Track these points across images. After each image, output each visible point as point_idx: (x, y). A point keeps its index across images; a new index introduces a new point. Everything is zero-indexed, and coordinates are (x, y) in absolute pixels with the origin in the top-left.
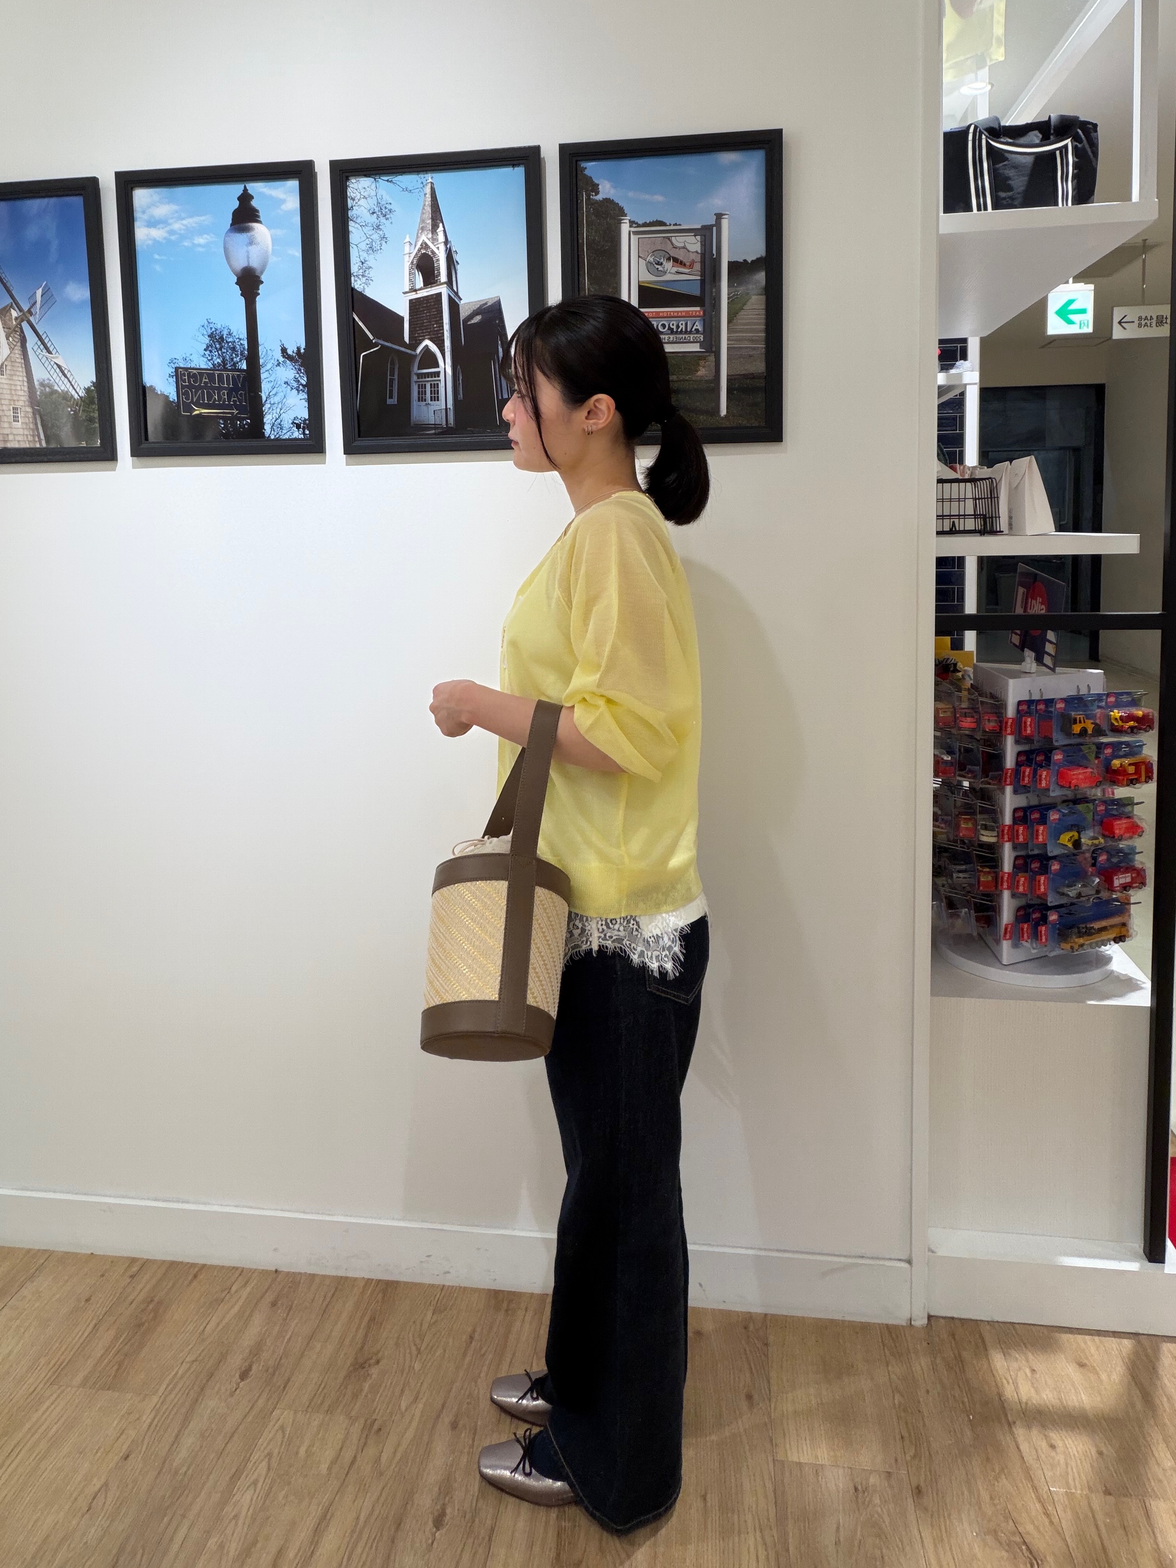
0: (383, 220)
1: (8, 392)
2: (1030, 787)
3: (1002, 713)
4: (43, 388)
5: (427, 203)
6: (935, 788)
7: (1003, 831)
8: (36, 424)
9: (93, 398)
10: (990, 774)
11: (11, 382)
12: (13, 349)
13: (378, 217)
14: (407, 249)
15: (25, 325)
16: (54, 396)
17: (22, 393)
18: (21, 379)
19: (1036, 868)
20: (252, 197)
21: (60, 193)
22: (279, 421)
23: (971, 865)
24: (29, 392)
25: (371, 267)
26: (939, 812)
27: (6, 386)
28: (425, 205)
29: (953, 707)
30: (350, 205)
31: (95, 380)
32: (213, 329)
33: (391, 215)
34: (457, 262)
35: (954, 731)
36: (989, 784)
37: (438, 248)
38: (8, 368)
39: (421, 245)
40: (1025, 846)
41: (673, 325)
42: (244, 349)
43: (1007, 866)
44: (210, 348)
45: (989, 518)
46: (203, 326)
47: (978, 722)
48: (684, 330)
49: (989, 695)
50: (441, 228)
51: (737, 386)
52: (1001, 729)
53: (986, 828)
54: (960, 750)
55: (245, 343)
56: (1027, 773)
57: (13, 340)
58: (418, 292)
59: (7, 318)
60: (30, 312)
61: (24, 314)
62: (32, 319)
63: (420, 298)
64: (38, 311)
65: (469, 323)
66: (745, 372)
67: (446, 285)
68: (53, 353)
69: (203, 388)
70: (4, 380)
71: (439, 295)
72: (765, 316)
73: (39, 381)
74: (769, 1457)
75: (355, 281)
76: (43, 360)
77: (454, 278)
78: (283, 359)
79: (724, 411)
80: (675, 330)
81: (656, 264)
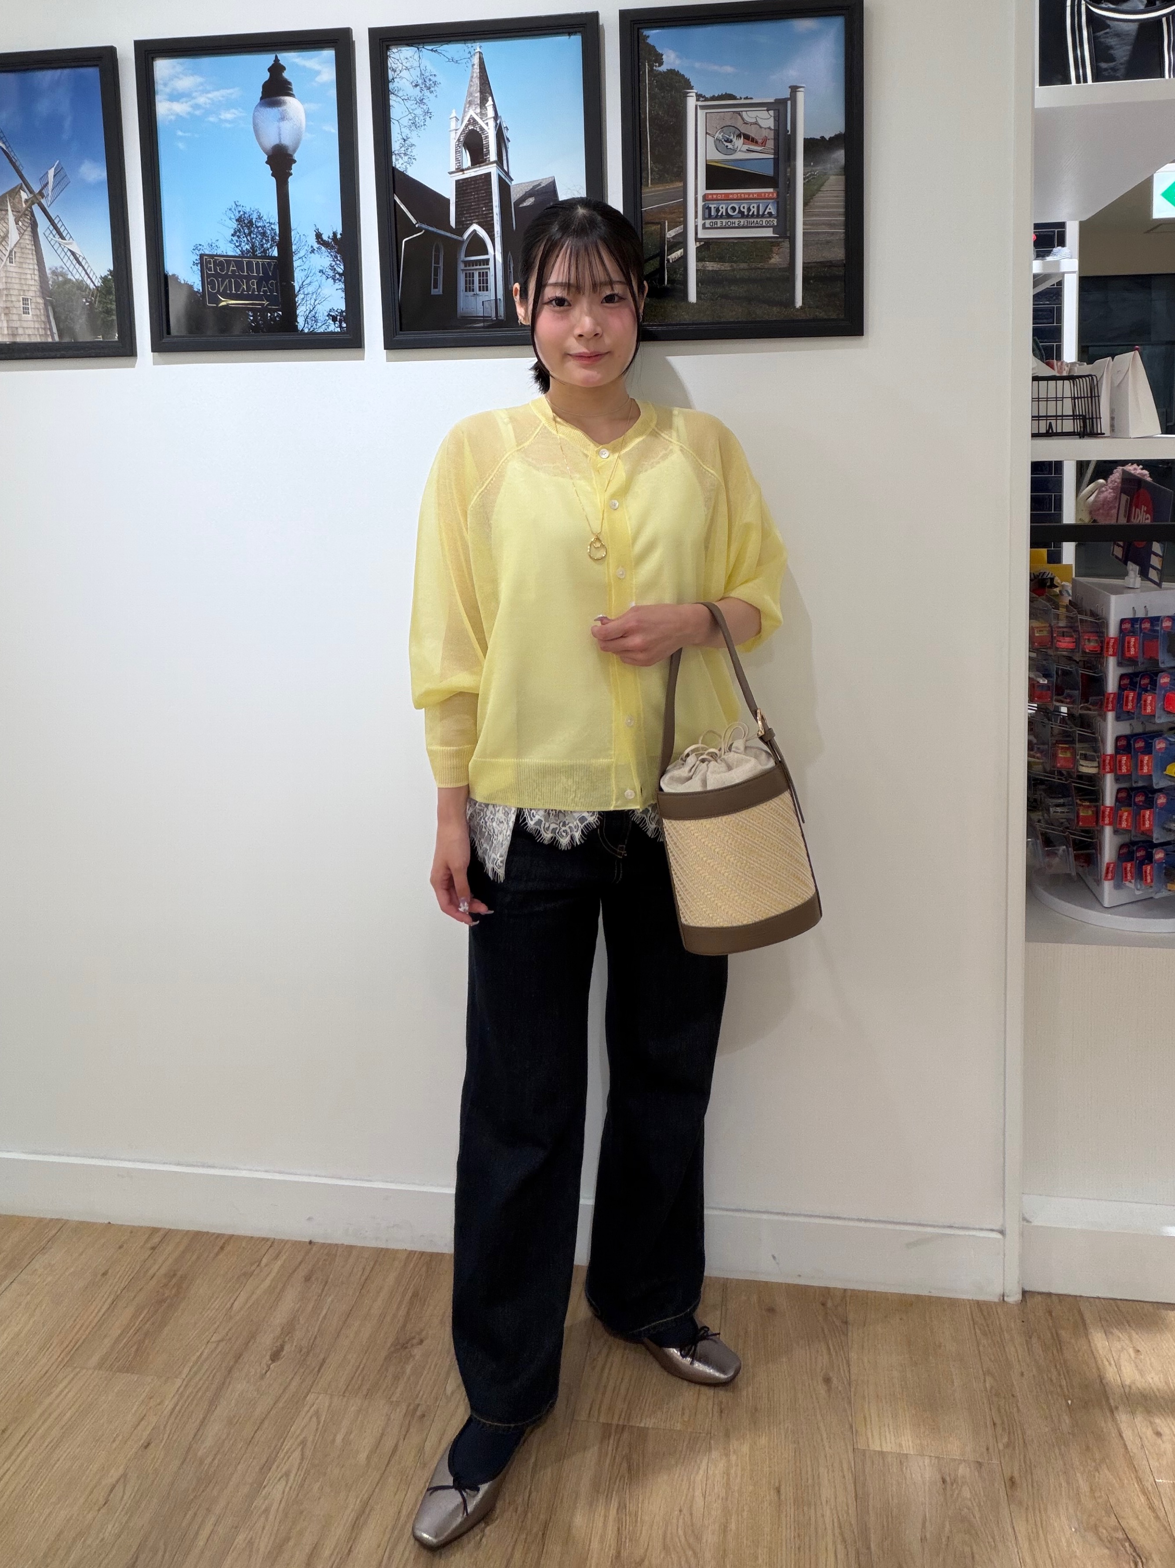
0: (426, 93)
1: (18, 281)
2: (1133, 713)
3: (1103, 633)
4: (55, 277)
5: (475, 75)
6: (1030, 714)
7: (1104, 761)
8: (48, 316)
9: (111, 287)
10: (1090, 698)
11: (21, 270)
12: (23, 234)
13: (421, 90)
14: (453, 125)
15: (36, 209)
16: (68, 286)
17: (33, 282)
18: (31, 267)
19: (1140, 801)
20: (283, 68)
21: (73, 64)
22: (313, 313)
23: (1070, 798)
24: (41, 281)
25: (412, 145)
26: (1035, 741)
27: (15, 275)
28: (472, 77)
29: (1050, 626)
30: (390, 77)
31: (112, 268)
32: (242, 213)
33: (436, 88)
34: (508, 139)
35: (1050, 652)
36: (1090, 710)
37: (487, 124)
38: (18, 255)
39: (469, 121)
40: (1128, 777)
41: (744, 208)
42: (275, 234)
43: (1109, 800)
44: (238, 234)
45: (1089, 419)
46: (230, 209)
47: (1077, 642)
48: (755, 213)
49: (1089, 613)
50: (490, 102)
51: (813, 275)
52: (1102, 650)
53: (1085, 757)
54: (1057, 673)
55: (276, 227)
56: (1130, 698)
57: (23, 225)
58: (465, 172)
59: (17, 200)
60: (41, 193)
61: (35, 196)
62: (43, 201)
63: (467, 179)
64: (50, 193)
65: (521, 206)
66: (822, 260)
67: (495, 164)
68: (67, 239)
69: (230, 277)
70: (13, 267)
71: (489, 175)
72: (844, 198)
73: (51, 269)
74: (849, 1446)
75: (397, 159)
76: (56, 248)
77: (505, 157)
78: (318, 246)
79: (799, 302)
80: (746, 213)
81: (725, 141)
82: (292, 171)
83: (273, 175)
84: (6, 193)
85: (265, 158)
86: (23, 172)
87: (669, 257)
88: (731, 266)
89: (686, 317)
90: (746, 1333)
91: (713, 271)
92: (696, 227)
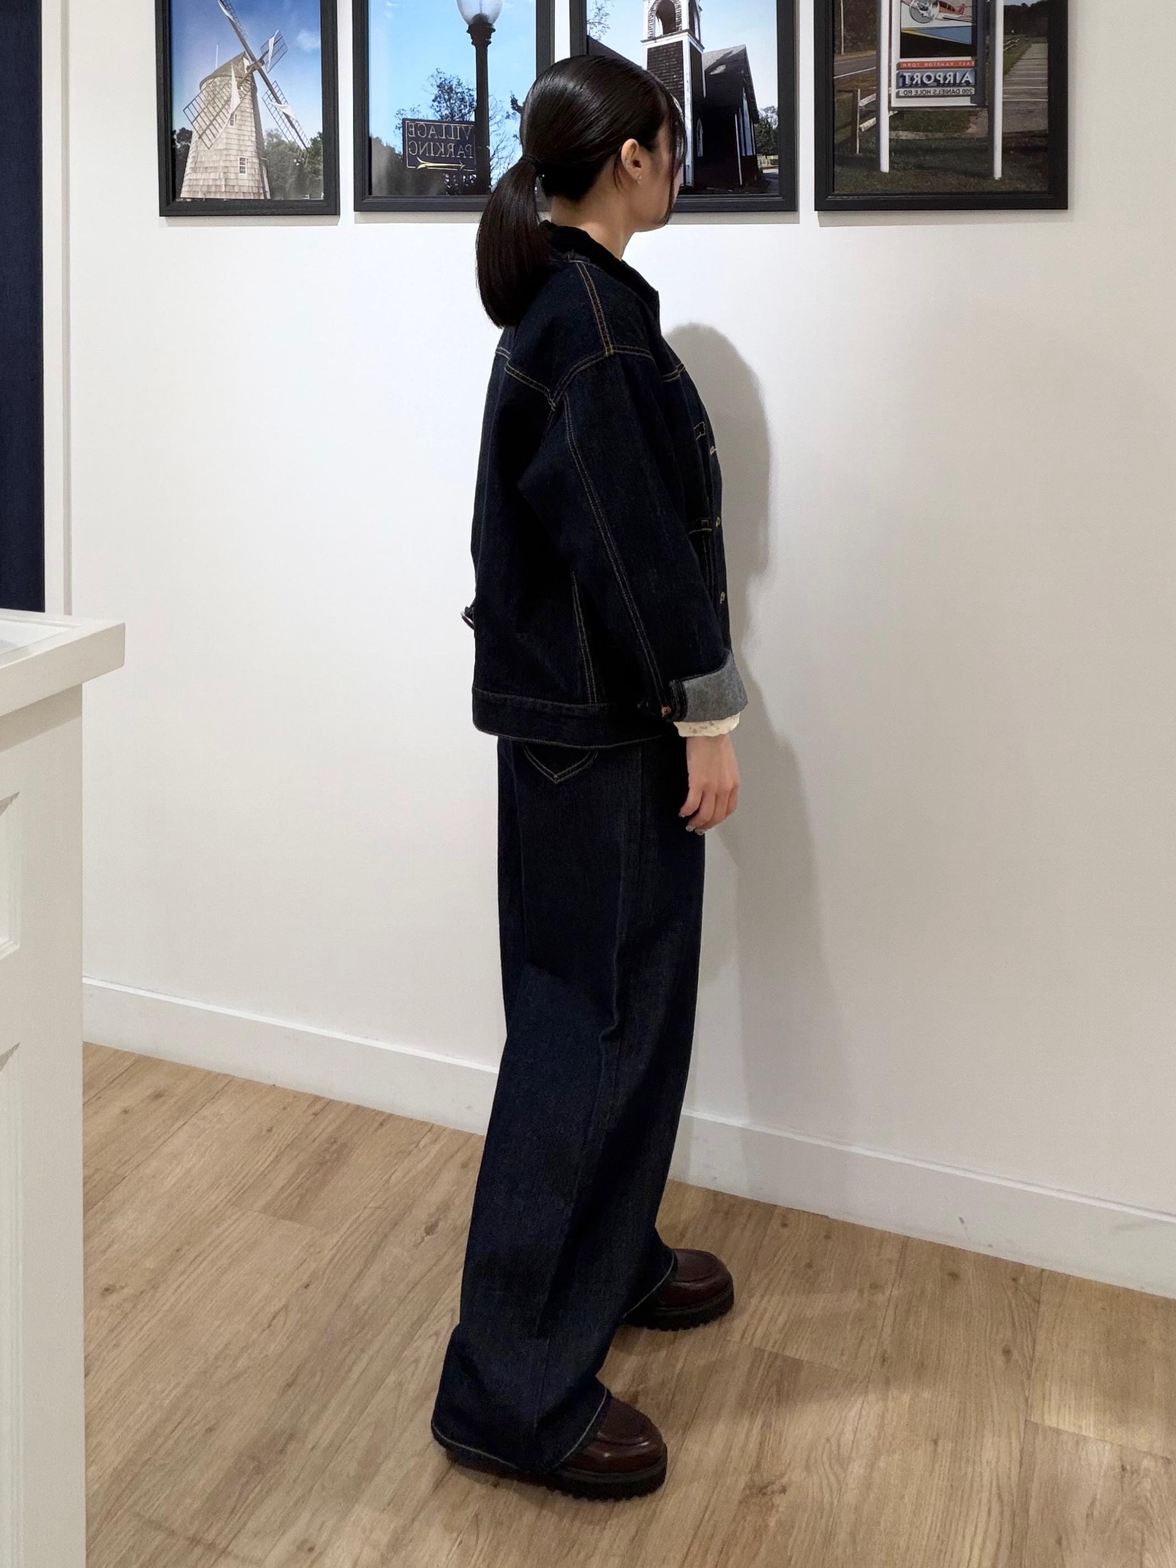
1: (236, 142)
4: (271, 139)
8: (262, 176)
9: (319, 149)
11: (240, 132)
12: (244, 98)
15: (256, 74)
16: (281, 147)
17: (250, 143)
18: (249, 129)
24: (257, 142)
25: (607, 15)
27: (235, 136)
31: (321, 131)
32: (443, 79)
34: (699, 10)
38: (238, 118)
41: (940, 76)
42: (473, 99)
44: (439, 99)
46: (432, 76)
48: (951, 82)
51: (1013, 146)
55: (474, 93)
57: (244, 89)
58: (657, 40)
59: (240, 67)
60: (261, 61)
61: (256, 63)
62: (263, 68)
63: (659, 47)
64: (270, 59)
66: (1021, 130)
67: (687, 33)
68: (282, 102)
69: (430, 140)
70: (233, 129)
71: (680, 43)
72: (1047, 67)
73: (266, 131)
74: (1021, 1417)
75: (591, 28)
76: (272, 110)
77: (696, 26)
78: (513, 111)
79: (998, 174)
80: (942, 82)
81: (921, 9)
82: (491, 40)
83: (473, 43)
84: (231, 60)
85: (468, 26)
86: (247, 41)
87: (861, 126)
88: (926, 136)
89: (878, 187)
90: (923, 1292)
91: (907, 140)
92: (890, 96)
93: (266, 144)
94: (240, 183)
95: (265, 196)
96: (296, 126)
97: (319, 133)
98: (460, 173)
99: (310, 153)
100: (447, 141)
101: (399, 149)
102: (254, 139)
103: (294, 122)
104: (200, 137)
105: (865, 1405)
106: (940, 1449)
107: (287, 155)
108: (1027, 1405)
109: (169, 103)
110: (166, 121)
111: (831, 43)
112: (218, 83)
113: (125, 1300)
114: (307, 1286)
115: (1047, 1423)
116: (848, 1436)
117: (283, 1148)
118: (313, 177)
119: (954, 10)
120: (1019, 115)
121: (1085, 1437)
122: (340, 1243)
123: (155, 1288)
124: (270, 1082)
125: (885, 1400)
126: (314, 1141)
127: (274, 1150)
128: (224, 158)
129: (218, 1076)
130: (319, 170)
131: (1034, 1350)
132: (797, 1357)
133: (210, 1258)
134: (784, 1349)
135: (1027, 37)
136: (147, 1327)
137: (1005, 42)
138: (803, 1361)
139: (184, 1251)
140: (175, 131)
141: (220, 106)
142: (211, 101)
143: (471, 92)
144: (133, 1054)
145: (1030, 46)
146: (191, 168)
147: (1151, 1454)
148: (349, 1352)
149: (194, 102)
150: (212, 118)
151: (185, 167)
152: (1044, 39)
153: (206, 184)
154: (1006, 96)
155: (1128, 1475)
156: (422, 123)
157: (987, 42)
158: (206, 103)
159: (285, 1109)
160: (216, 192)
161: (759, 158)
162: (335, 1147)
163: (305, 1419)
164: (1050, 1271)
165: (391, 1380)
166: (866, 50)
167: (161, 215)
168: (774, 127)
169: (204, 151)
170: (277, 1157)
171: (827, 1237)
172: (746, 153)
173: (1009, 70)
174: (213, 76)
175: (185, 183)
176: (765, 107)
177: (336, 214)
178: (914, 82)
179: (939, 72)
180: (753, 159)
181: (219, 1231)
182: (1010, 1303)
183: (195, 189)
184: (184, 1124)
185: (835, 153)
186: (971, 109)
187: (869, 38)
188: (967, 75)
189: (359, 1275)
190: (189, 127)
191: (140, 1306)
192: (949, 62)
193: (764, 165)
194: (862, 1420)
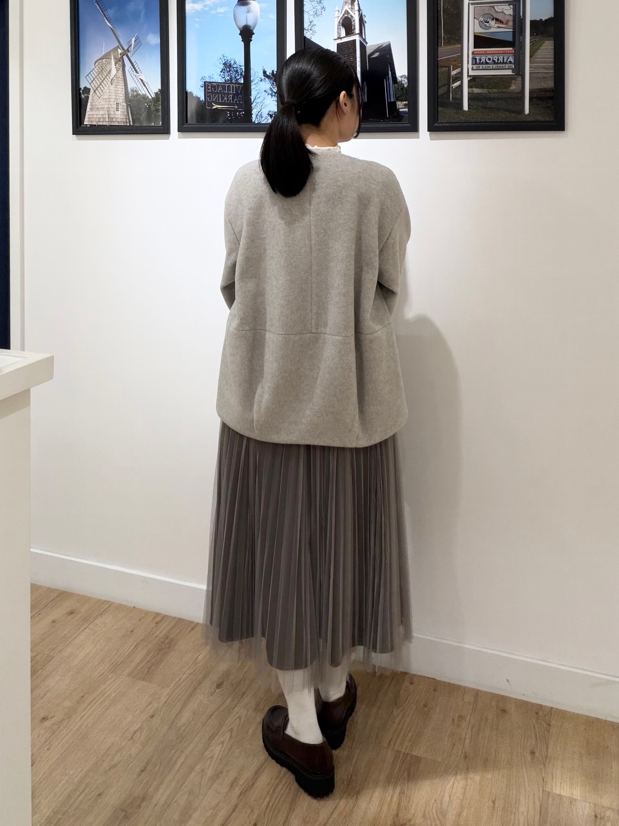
1: (114, 94)
4: (133, 93)
8: (128, 113)
9: (159, 98)
11: (116, 89)
12: (118, 71)
14: (336, 14)
15: (125, 58)
16: (138, 97)
17: (121, 95)
18: (121, 87)
22: (260, 113)
24: (125, 94)
25: (315, 25)
27: (113, 91)
31: (160, 88)
32: (226, 60)
34: (365, 22)
37: (354, 14)
38: (115, 81)
39: (345, 12)
41: (495, 58)
42: (242, 71)
44: (224, 71)
46: (220, 58)
48: (501, 62)
50: (356, 2)
51: (535, 96)
55: (243, 68)
57: (118, 66)
58: (342, 39)
59: (116, 54)
60: (128, 50)
62: (129, 54)
63: (343, 42)
64: (132, 49)
65: (372, 57)
66: (541, 88)
67: (358, 35)
68: (139, 73)
69: (219, 93)
70: (112, 87)
71: (355, 41)
72: (553, 53)
73: (130, 88)
74: (540, 788)
75: (307, 33)
76: (134, 77)
77: (363, 31)
78: (264, 78)
79: (527, 111)
80: (496, 61)
81: (485, 22)
82: (252, 39)
83: (242, 41)
84: (111, 50)
85: (239, 32)
86: (120, 40)
87: (453, 85)
88: (488, 91)
89: (462, 118)
90: (487, 720)
91: (477, 93)
92: (468, 69)
93: (130, 95)
94: (117, 116)
95: (130, 124)
96: (146, 85)
97: (159, 89)
98: (235, 111)
99: (154, 100)
100: (228, 94)
101: (202, 98)
102: (124, 93)
103: (145, 83)
104: (95, 92)
105: (455, 781)
106: (496, 805)
107: (142, 101)
108: (544, 781)
109: (78, 73)
110: (76, 83)
111: (436, 40)
112: (104, 62)
113: (54, 724)
114: (152, 716)
115: (554, 791)
116: (446, 798)
117: (139, 642)
118: (156, 114)
119: (503, 23)
120: (539, 80)
121: (575, 799)
122: (170, 692)
123: (70, 717)
124: (133, 606)
125: (466, 779)
126: (156, 637)
127: (134, 642)
128: (107, 103)
129: (104, 602)
130: (159, 109)
131: (547, 751)
132: (419, 755)
133: (100, 701)
134: (411, 752)
135: (543, 37)
136: (64, 740)
137: (530, 40)
138: (422, 757)
139: (85, 697)
140: (81, 88)
141: (106, 75)
142: (101, 72)
143: (241, 67)
144: (58, 590)
145: (544, 42)
146: (90, 109)
147: (611, 809)
148: (175, 753)
149: (91, 73)
150: (101, 81)
151: (86, 108)
152: (552, 38)
153: (98, 117)
154: (531, 69)
155: (598, 820)
156: (215, 84)
157: (521, 40)
158: (98, 73)
159: (140, 620)
160: (103, 121)
161: (397, 103)
162: (167, 641)
163: (152, 789)
164: (556, 709)
165: (198, 768)
166: (455, 44)
167: (73, 134)
168: (406, 86)
169: (97, 99)
170: (136, 646)
171: (435, 690)
172: (390, 100)
173: (533, 55)
174: (102, 59)
175: (87, 117)
176: (400, 75)
177: (168, 134)
178: (481, 62)
179: (495, 56)
180: (394, 104)
181: (103, 687)
182: (534, 726)
183: (91, 119)
184: (85, 629)
185: (439, 100)
186: (512, 76)
187: (457, 38)
188: (510, 58)
189: (180, 711)
190: (88, 86)
191: (62, 728)
192: (500, 51)
193: (400, 107)
194: (454, 790)
